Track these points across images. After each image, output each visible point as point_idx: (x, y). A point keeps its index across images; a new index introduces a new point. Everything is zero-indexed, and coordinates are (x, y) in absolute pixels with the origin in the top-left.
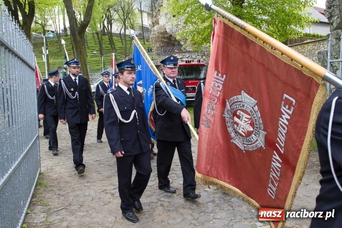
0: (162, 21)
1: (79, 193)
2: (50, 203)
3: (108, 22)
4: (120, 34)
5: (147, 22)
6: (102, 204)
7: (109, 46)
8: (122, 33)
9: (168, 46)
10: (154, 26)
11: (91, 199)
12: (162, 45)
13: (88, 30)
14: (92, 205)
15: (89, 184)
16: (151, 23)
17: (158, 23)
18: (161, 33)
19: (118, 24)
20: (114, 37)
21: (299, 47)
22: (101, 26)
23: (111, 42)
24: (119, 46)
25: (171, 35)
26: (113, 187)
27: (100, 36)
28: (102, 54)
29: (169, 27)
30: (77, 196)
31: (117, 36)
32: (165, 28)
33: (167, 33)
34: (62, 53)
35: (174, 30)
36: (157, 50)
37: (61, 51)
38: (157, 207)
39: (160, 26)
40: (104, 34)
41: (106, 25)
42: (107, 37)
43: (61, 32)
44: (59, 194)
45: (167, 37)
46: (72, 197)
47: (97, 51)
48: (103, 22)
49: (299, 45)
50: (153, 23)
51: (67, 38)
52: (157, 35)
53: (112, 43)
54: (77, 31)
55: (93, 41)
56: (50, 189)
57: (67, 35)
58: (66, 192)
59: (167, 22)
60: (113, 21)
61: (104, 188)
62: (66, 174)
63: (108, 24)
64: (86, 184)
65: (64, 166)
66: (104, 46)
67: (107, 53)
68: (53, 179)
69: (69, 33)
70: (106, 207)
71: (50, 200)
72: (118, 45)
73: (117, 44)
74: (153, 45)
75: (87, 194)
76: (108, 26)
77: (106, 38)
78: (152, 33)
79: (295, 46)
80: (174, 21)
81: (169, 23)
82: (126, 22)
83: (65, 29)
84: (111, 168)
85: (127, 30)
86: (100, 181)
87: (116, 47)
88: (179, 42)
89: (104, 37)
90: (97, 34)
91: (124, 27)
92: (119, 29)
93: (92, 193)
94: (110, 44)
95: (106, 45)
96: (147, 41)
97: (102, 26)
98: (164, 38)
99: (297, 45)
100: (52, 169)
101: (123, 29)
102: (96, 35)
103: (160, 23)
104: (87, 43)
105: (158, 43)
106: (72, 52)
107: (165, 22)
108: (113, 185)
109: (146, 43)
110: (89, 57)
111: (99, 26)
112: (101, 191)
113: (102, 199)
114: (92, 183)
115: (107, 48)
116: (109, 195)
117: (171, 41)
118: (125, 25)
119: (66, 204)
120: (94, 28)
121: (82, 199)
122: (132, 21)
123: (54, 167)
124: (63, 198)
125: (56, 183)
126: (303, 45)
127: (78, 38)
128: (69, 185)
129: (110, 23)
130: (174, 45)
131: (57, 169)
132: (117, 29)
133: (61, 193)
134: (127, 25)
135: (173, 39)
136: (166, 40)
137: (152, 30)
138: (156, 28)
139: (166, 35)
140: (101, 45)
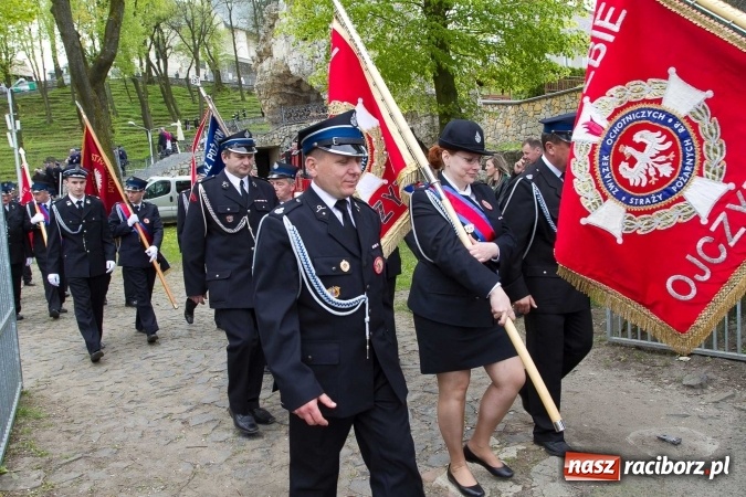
0: (280, 49)
1: (112, 424)
2: (50, 450)
3: (157, 53)
4: (187, 79)
5: (246, 52)
6: (164, 442)
7: (164, 106)
8: (190, 77)
9: (294, 104)
10: (261, 61)
11: (139, 434)
12: (281, 101)
13: (113, 73)
14: (143, 445)
15: (133, 406)
16: (254, 54)
17: (270, 54)
18: (279, 76)
19: (182, 58)
20: (172, 88)
21: (566, 97)
22: (141, 64)
23: (168, 98)
24: (185, 107)
25: (301, 80)
26: (184, 408)
27: (140, 85)
28: (147, 125)
29: (294, 61)
30: (109, 430)
31: (180, 85)
32: (287, 65)
33: (292, 76)
34: (53, 125)
35: (307, 69)
36: (272, 113)
37: (51, 122)
38: (278, 437)
39: (274, 60)
40: (151, 81)
41: (154, 61)
42: (157, 86)
43: (48, 77)
44: (68, 431)
45: (292, 85)
46: (97, 435)
47: (136, 119)
48: (147, 55)
49: (566, 93)
50: (259, 54)
51: (65, 91)
52: (270, 81)
53: (169, 100)
54: (88, 77)
55: (125, 97)
56: (47, 421)
57: (62, 85)
58: (85, 424)
59: (290, 52)
60: (168, 51)
61: (166, 411)
62: (83, 389)
63: (158, 58)
64: (127, 406)
65: (75, 374)
66: (151, 107)
67: (159, 123)
68: (53, 403)
69: (67, 79)
70: (172, 447)
71: (50, 443)
72: (184, 104)
73: (181, 102)
74: (263, 102)
75: (130, 425)
76: (158, 63)
77: (155, 90)
78: (259, 76)
79: (559, 95)
80: (306, 50)
81: (296, 54)
82: (200, 53)
83: (58, 72)
84: (179, 371)
85: (202, 72)
86: (157, 397)
87: (179, 108)
88: (319, 94)
89: (150, 88)
90: (135, 80)
91: (194, 65)
92: (185, 70)
93: (142, 422)
94: (166, 102)
95: (156, 105)
96: (250, 94)
97: (145, 64)
98: (286, 86)
99: (563, 94)
100: (48, 383)
101: (193, 68)
102: (132, 84)
103: (275, 53)
104: (112, 102)
105: (273, 98)
106: (77, 122)
107: (284, 51)
108: (186, 404)
109: (247, 98)
110: (118, 134)
111: (137, 62)
112: (160, 416)
113: (162, 433)
114: (138, 402)
115: (158, 113)
116: (178, 424)
117: (302, 92)
118: (197, 60)
119: (87, 448)
120: (127, 67)
121: (121, 436)
122: (212, 50)
123: (53, 378)
124: (78, 437)
125: (59, 409)
126: (574, 94)
127: (91, 93)
128: (90, 411)
129: (162, 55)
130: (307, 101)
131: (61, 380)
132: (180, 69)
133: (73, 428)
134: (201, 58)
135: (305, 89)
136: (289, 92)
137: (259, 68)
138: (266, 65)
139: (290, 81)
140: (144, 105)
